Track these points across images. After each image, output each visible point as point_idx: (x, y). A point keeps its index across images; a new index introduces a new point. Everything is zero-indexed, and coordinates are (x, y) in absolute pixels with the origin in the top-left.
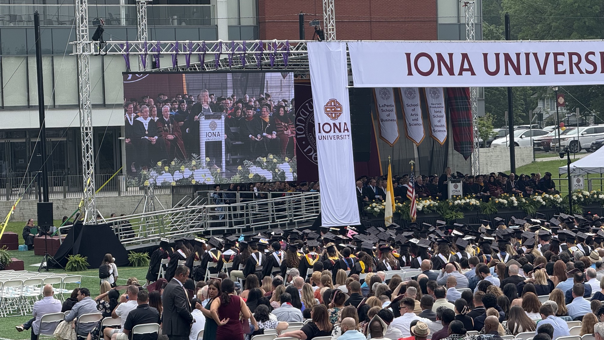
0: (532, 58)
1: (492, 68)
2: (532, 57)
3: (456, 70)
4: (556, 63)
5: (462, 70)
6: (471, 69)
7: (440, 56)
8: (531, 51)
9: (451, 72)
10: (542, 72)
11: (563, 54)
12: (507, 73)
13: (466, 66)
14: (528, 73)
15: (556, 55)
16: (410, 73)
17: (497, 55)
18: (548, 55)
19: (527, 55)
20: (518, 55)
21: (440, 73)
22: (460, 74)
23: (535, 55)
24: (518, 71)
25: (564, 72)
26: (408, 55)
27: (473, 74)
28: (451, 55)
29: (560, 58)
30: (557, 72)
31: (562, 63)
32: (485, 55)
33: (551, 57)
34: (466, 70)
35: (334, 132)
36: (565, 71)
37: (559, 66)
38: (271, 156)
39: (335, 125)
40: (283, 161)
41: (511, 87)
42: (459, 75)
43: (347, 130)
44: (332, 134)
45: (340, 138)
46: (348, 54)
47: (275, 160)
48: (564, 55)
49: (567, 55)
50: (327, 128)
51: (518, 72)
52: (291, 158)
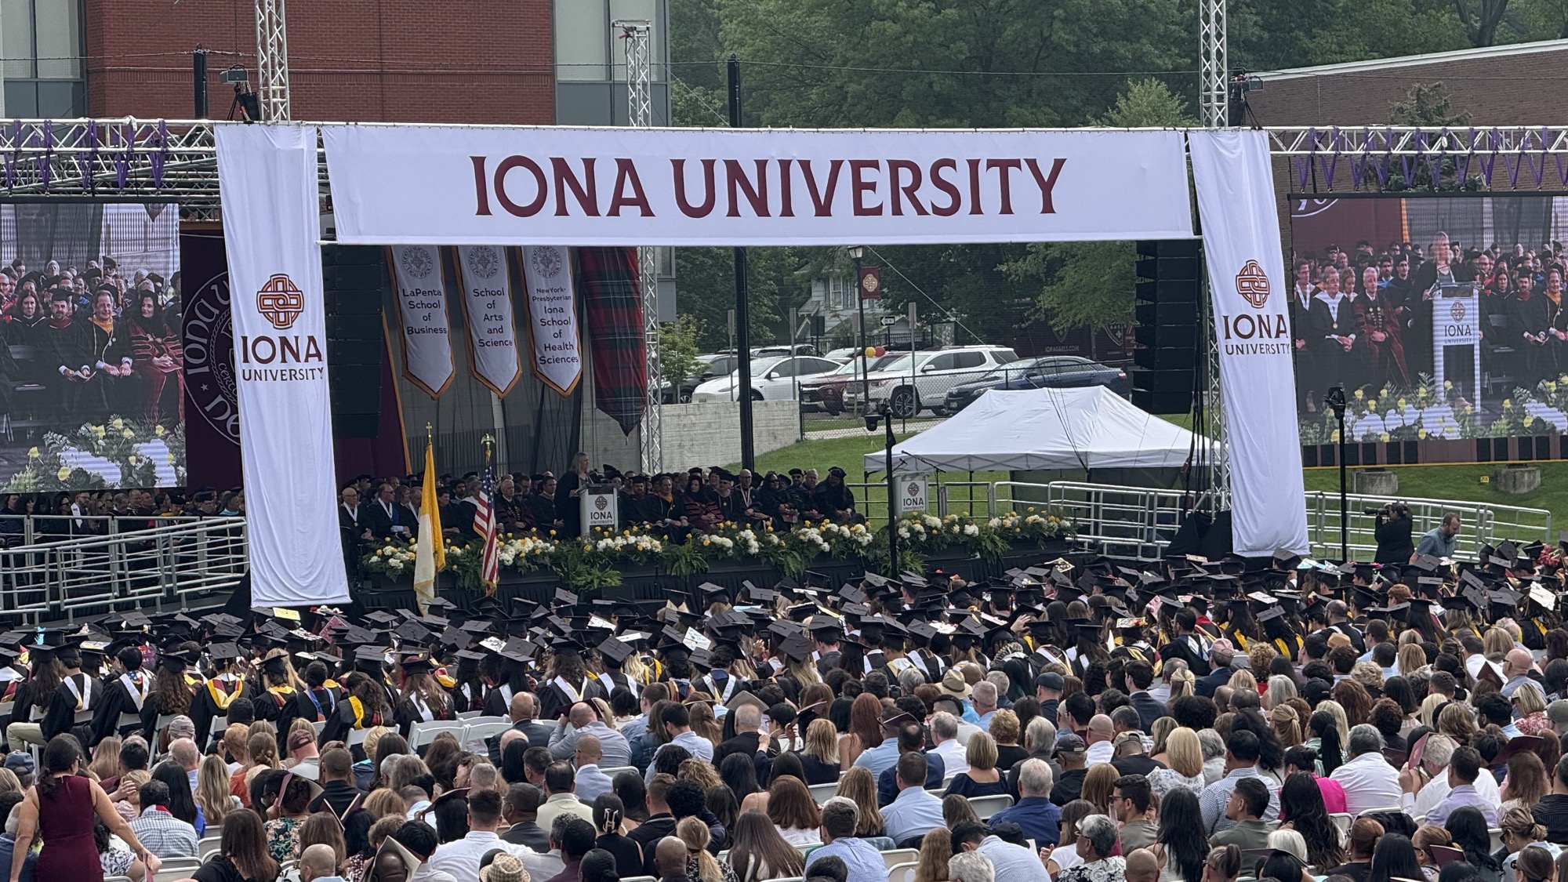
0: (797, 174)
1: (696, 199)
2: (796, 172)
3: (604, 201)
4: (859, 186)
5: (618, 201)
6: (641, 201)
7: (560, 166)
8: (795, 154)
9: (590, 206)
10: (823, 210)
11: (875, 164)
12: (733, 212)
13: (629, 192)
14: (787, 211)
15: (857, 166)
16: (484, 210)
17: (709, 165)
18: (836, 165)
19: (785, 165)
20: (762, 165)
21: (562, 211)
22: (614, 212)
23: (805, 165)
24: (761, 207)
25: (878, 211)
26: (479, 162)
27: (647, 212)
28: (589, 164)
29: (867, 175)
30: (859, 210)
31: (872, 186)
32: (678, 165)
33: (846, 172)
34: (630, 202)
35: (284, 361)
36: (881, 206)
37: (866, 194)
38: (118, 423)
39: (284, 341)
40: (149, 435)
41: (744, 248)
42: (609, 214)
43: (318, 355)
44: (276, 365)
45: (298, 376)
46: (322, 158)
47: (128, 434)
48: (878, 168)
49: (885, 168)
50: (264, 350)
51: (761, 209)
52: (170, 428)
